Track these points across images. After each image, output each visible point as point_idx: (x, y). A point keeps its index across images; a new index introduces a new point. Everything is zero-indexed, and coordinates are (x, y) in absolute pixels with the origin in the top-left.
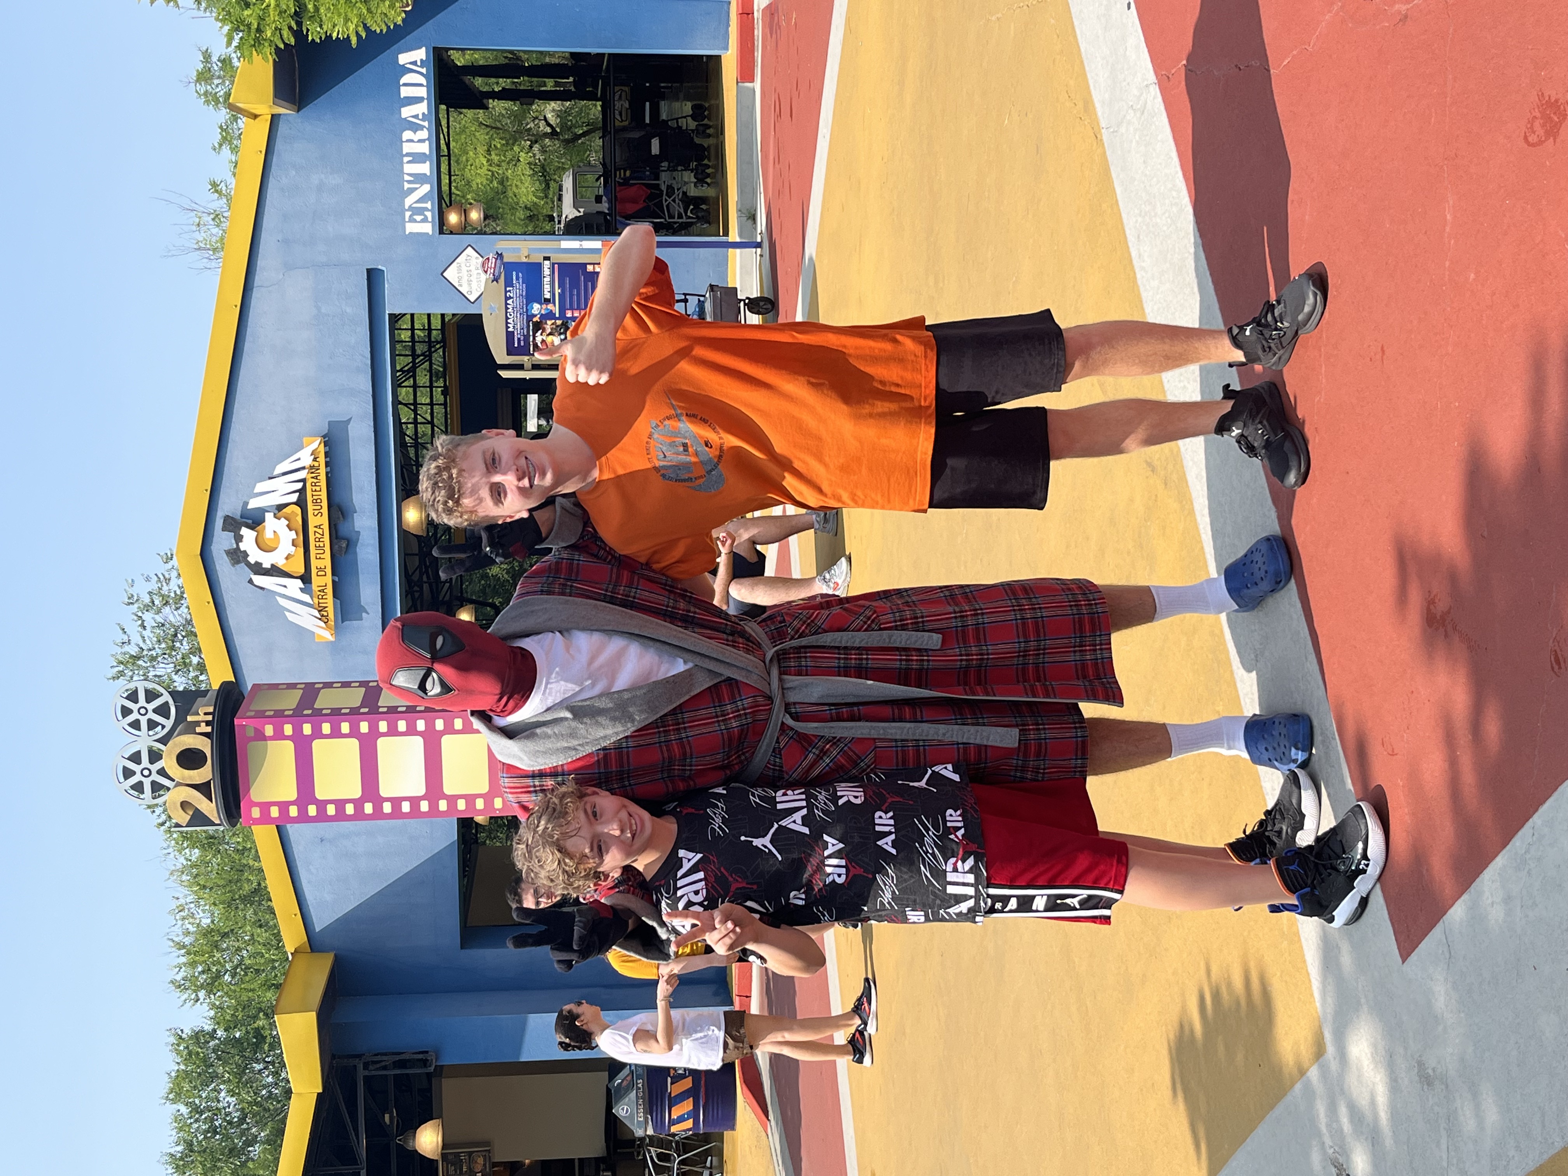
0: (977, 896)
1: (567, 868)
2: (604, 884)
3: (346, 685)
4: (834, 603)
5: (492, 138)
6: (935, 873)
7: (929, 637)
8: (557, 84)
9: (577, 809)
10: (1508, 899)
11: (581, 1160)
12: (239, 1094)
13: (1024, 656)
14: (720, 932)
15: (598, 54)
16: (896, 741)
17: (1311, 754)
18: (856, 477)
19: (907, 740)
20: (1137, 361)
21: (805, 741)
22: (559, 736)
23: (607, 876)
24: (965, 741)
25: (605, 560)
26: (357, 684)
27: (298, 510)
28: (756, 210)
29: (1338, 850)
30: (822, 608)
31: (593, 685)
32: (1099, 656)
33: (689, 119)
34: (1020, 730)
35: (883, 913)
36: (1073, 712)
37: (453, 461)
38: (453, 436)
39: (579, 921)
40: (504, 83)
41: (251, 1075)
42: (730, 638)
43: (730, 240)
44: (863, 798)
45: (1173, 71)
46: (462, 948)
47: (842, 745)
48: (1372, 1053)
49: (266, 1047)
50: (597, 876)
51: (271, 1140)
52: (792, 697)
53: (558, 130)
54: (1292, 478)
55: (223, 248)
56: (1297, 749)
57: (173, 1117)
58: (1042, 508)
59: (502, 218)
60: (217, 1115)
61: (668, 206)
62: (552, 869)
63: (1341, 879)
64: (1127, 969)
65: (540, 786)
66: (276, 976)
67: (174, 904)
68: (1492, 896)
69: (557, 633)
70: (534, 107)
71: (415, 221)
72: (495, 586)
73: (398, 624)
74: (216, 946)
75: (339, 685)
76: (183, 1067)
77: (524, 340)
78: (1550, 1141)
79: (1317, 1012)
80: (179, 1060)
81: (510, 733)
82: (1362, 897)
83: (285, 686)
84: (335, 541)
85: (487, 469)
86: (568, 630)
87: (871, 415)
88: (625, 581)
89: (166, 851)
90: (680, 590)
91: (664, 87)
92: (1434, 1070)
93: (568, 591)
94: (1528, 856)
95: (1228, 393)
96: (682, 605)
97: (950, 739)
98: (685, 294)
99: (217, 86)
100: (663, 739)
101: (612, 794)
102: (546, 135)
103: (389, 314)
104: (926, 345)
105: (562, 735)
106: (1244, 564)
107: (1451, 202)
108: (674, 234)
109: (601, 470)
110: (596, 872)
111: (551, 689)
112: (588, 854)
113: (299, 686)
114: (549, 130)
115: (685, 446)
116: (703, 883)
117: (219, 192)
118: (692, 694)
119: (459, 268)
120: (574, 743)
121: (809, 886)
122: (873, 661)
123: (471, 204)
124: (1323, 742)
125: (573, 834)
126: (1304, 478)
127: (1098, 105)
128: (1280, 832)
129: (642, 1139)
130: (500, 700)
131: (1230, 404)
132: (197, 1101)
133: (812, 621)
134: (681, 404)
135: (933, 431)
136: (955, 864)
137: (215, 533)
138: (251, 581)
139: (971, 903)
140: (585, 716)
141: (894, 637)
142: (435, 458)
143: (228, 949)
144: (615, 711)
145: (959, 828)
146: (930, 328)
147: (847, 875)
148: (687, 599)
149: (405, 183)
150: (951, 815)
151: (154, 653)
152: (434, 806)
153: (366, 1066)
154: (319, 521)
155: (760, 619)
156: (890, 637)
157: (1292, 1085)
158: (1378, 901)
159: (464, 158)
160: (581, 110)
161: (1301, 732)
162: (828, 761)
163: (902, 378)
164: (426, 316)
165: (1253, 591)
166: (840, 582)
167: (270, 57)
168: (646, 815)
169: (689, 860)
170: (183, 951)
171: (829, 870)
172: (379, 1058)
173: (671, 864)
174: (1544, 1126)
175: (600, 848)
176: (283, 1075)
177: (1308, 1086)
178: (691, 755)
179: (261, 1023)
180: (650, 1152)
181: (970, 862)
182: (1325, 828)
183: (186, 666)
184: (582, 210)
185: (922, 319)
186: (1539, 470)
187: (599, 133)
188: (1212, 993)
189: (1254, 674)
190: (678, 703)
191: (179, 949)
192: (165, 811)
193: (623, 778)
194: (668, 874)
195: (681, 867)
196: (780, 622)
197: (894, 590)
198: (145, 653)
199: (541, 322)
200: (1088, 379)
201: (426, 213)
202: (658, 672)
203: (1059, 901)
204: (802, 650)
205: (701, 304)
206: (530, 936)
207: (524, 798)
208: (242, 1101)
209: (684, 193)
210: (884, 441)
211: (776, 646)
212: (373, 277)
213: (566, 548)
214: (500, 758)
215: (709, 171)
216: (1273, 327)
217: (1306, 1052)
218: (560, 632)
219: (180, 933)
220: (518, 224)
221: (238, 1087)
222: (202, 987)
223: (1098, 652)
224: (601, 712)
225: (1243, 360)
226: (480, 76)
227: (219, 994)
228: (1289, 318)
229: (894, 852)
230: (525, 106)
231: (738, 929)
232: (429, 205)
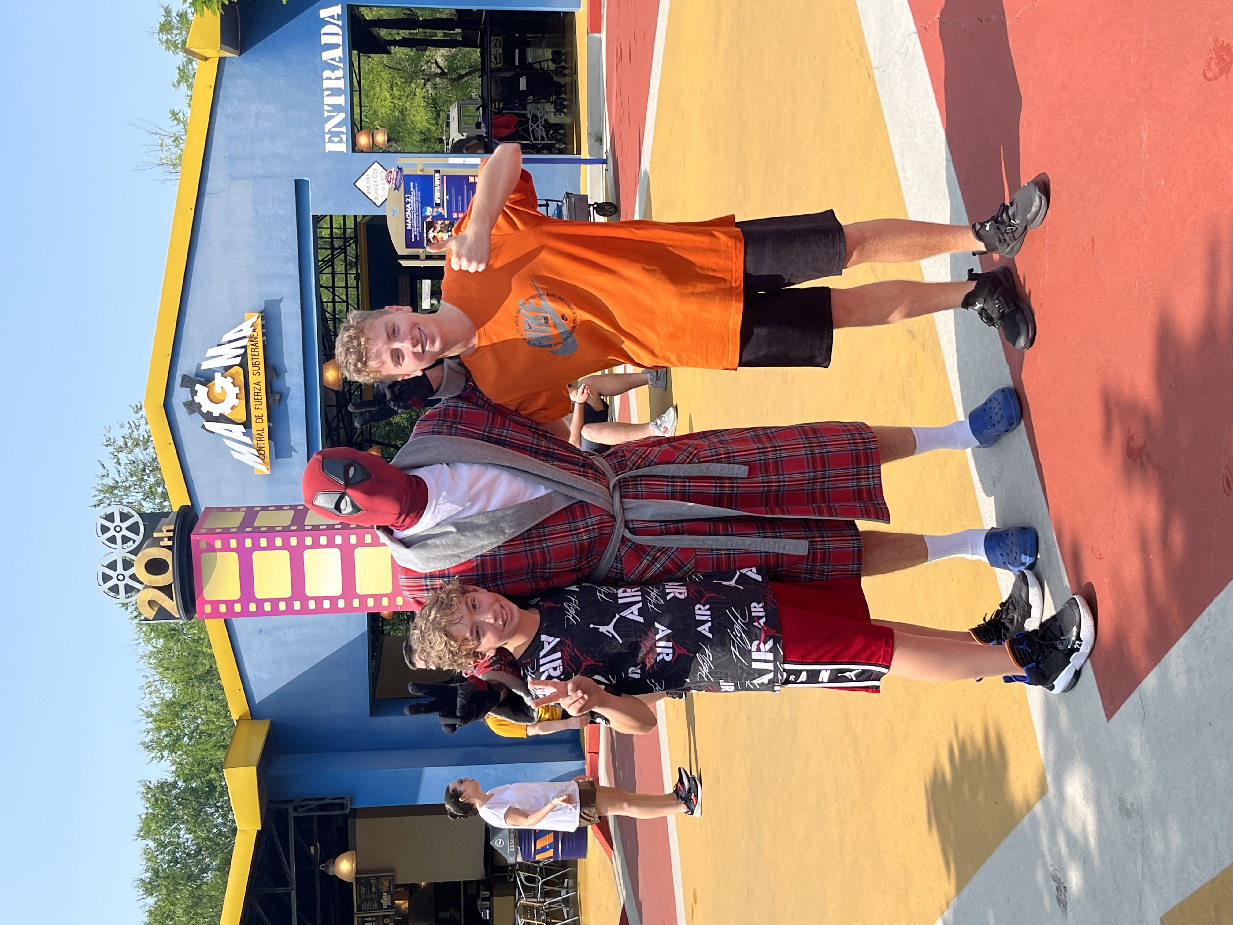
0: (776, 670)
1: (452, 649)
2: (482, 661)
3: (279, 508)
4: (664, 441)
5: (393, 77)
6: (742, 652)
7: (739, 468)
8: (445, 35)
9: (460, 603)
10: (1189, 671)
11: (465, 883)
12: (195, 832)
13: (812, 483)
14: (572, 698)
15: (479, 11)
16: (712, 550)
17: (1036, 558)
18: (681, 343)
19: (721, 550)
20: (901, 251)
21: (640, 550)
22: (445, 546)
23: (484, 656)
24: (766, 550)
25: (483, 408)
26: (288, 508)
27: (241, 370)
28: (602, 134)
29: (1057, 633)
30: (655, 446)
31: (472, 506)
32: (872, 483)
33: (550, 62)
34: (810, 542)
35: (702, 684)
36: (851, 528)
37: (362, 331)
38: (362, 311)
39: (461, 694)
40: (404, 33)
41: (205, 817)
42: (582, 469)
43: (582, 158)
44: (686, 594)
45: (930, 23)
46: (371, 716)
47: (670, 553)
48: (1084, 792)
49: (217, 794)
50: (476, 655)
51: (221, 868)
52: (630, 516)
53: (446, 71)
54: (1022, 342)
55: (180, 164)
56: (1026, 555)
57: (143, 850)
58: (827, 367)
59: (402, 141)
60: (177, 848)
61: (533, 131)
62: (440, 649)
63: (1060, 655)
64: (893, 729)
65: (431, 585)
66: (225, 739)
67: (143, 682)
68: (1177, 668)
69: (445, 465)
70: (427, 53)
71: (333, 142)
72: (397, 431)
73: (320, 457)
74: (177, 715)
75: (274, 508)
76: (150, 811)
77: (419, 236)
78: (1222, 859)
79: (1041, 760)
80: (148, 806)
81: (407, 543)
82: (1076, 670)
83: (231, 509)
84: (270, 395)
85: (389, 337)
86: (453, 463)
87: (693, 294)
88: (499, 423)
89: (137, 642)
90: (542, 431)
91: (530, 37)
92: (1132, 804)
93: (453, 431)
94: (1205, 637)
95: (972, 275)
96: (543, 443)
97: (755, 549)
98: (547, 200)
99: (176, 35)
100: (528, 548)
101: (489, 591)
102: (436, 75)
103: (313, 216)
104: (736, 238)
105: (448, 545)
106: (985, 410)
107: (1146, 125)
108: (538, 152)
109: (479, 338)
110: (475, 652)
111: (439, 509)
112: (470, 638)
113: (241, 509)
114: (439, 71)
115: (546, 319)
116: (560, 661)
117: (178, 120)
118: (552, 513)
119: (368, 179)
120: (457, 551)
121: (644, 664)
122: (692, 487)
123: (377, 129)
124: (1046, 549)
125: (456, 621)
126: (1031, 342)
127: (871, 50)
128: (1012, 620)
129: (513, 865)
130: (398, 518)
131: (974, 284)
132: (162, 838)
133: (646, 456)
134: (544, 287)
135: (742, 306)
136: (758, 645)
137: (176, 389)
138: (203, 427)
139: (771, 676)
140: (466, 530)
141: (711, 468)
142: (347, 329)
143: (186, 717)
144: (490, 526)
145: (761, 617)
146: (739, 224)
147: (674, 654)
148: (548, 439)
149: (325, 112)
150: (755, 607)
151: (127, 484)
152: (348, 603)
153: (295, 809)
154: (258, 379)
155: (605, 454)
156: (708, 469)
157: (1022, 818)
158: (1088, 674)
159: (372, 93)
160: (465, 55)
161: (1029, 541)
162: (658, 566)
163: (717, 264)
164: (342, 218)
165: (992, 431)
166: (669, 426)
167: (217, 11)
168: (515, 607)
169: (549, 643)
170: (151, 719)
171: (659, 650)
172: (306, 803)
173: (535, 646)
174: (1217, 847)
175: (478, 633)
176: (230, 817)
177: (1034, 818)
178: (550, 561)
179: (213, 776)
180: (519, 876)
181: (770, 643)
182: (1048, 615)
183: (152, 495)
184: (465, 134)
185: (733, 217)
186: (1215, 335)
187: (478, 73)
188: (959, 746)
189: (993, 498)
190: (540, 520)
191: (148, 717)
192: (136, 609)
193: (497, 579)
194: (533, 654)
195: (543, 648)
196: (622, 457)
197: (711, 431)
198: (120, 484)
199: (433, 222)
200: (862, 265)
201: (342, 136)
202: (524, 496)
203: (839, 675)
204: (639, 479)
205: (559, 208)
206: (423, 705)
207: (419, 595)
208: (198, 837)
209: (546, 121)
210: (705, 315)
211: (617, 476)
212: (300, 186)
213: (452, 398)
214: (400, 563)
215: (565, 103)
216: (1008, 224)
217: (1032, 792)
218: (447, 464)
219: (149, 705)
220: (415, 146)
221: (194, 826)
222: (165, 747)
223: (871, 480)
224: (478, 527)
225: (984, 249)
226: (384, 28)
227: (180, 753)
228: (1020, 217)
229: (710, 636)
230: (420, 52)
231: (586, 697)
232: (344, 129)
